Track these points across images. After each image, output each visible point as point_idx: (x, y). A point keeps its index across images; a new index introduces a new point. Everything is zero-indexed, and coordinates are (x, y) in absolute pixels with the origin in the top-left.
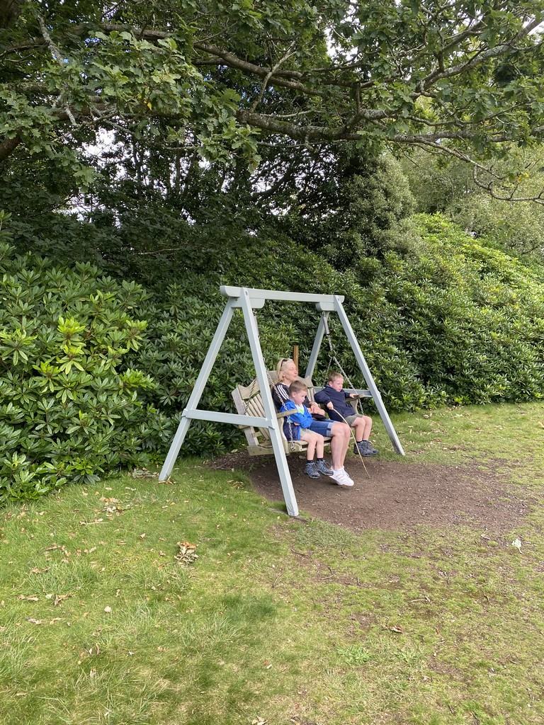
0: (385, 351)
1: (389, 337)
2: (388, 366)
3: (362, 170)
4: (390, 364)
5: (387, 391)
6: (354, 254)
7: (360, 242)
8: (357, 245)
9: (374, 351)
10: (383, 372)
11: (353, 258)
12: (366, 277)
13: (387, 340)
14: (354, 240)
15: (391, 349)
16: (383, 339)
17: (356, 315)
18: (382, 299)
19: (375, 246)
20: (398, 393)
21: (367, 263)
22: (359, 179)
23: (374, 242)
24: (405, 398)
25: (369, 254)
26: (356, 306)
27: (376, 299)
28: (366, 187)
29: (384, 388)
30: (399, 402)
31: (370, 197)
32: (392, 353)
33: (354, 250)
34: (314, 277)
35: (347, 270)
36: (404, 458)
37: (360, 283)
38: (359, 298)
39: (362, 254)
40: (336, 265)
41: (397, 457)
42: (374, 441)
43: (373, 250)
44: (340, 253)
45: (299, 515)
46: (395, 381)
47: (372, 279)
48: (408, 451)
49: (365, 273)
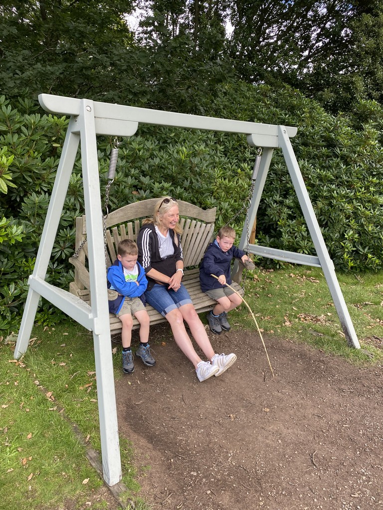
0: (369, 202)
1: (376, 185)
2: (369, 219)
3: (373, 9)
4: (374, 217)
5: (364, 248)
6: (353, 98)
7: (360, 85)
8: (356, 89)
9: (354, 201)
10: (362, 225)
11: (351, 102)
12: (361, 118)
13: (372, 189)
14: (353, 83)
15: (376, 199)
16: (367, 188)
17: (339, 159)
18: (375, 143)
19: (378, 90)
20: (377, 251)
21: (365, 106)
22: (368, 19)
23: (378, 84)
25: (370, 97)
26: (341, 150)
27: (365, 142)
28: (374, 26)
29: (361, 244)
30: (377, 261)
31: (376, 35)
32: (377, 203)
33: (352, 94)
34: (303, 120)
35: (341, 113)
36: (357, 353)
37: (353, 126)
38: (346, 141)
39: (362, 98)
40: (333, 109)
41: (348, 350)
42: (329, 314)
43: (374, 94)
44: (337, 98)
45: (120, 481)
46: (376, 237)
47: (367, 122)
48: (369, 338)
49: (361, 116)
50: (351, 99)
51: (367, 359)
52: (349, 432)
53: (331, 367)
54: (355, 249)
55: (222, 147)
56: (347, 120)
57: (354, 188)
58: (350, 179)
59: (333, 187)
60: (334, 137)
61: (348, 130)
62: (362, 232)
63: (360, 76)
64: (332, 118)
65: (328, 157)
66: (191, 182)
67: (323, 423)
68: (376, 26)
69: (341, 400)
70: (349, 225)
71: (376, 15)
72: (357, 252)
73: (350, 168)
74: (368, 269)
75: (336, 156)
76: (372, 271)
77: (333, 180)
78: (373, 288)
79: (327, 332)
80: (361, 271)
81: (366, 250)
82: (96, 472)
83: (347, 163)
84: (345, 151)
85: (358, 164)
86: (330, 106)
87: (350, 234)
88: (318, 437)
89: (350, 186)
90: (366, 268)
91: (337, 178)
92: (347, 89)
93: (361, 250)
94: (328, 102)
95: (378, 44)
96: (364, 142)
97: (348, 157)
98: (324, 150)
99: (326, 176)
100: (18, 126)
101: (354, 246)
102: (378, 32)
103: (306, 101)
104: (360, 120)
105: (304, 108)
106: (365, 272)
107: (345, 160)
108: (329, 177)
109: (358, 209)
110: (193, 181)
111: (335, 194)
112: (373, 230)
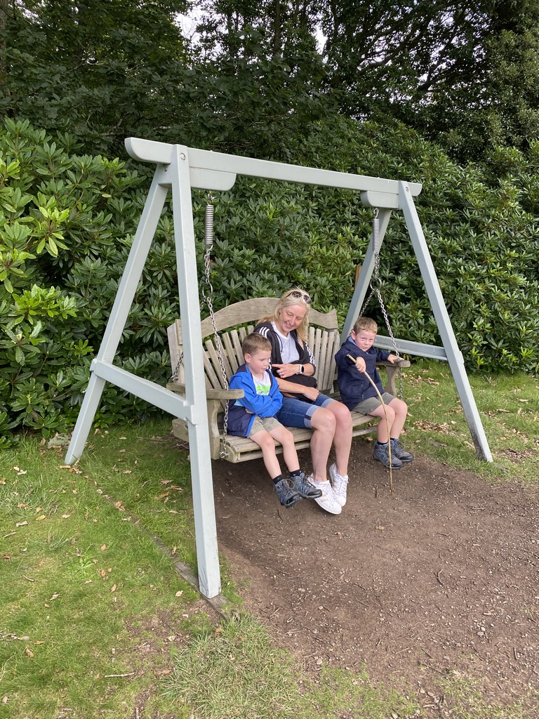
0: (505, 282)
1: (514, 260)
2: (505, 305)
3: (516, 23)
4: (510, 301)
5: (497, 342)
6: (487, 143)
7: (497, 127)
8: (492, 131)
9: (487, 280)
10: (496, 312)
11: (484, 149)
12: (497, 171)
13: (509, 265)
14: (487, 122)
15: (515, 279)
16: (503, 264)
17: (468, 225)
18: (514, 204)
19: (520, 133)
20: (515, 345)
21: (502, 154)
22: (509, 37)
23: (519, 126)
24: (524, 353)
25: (509, 142)
26: (471, 213)
27: (502, 204)
28: (517, 47)
29: (494, 336)
30: (514, 359)
31: (520, 60)
32: (515, 284)
33: (486, 138)
34: (421, 172)
35: (471, 163)
36: (488, 467)
37: (487, 181)
38: (477, 201)
39: (499, 143)
40: (460, 157)
41: (477, 463)
42: (453, 422)
43: (515, 138)
44: (466, 142)
45: (219, 594)
46: (513, 328)
47: (505, 177)
48: (503, 451)
49: (497, 168)
50: (485, 144)
51: (501, 474)
52: (480, 552)
53: (457, 483)
54: (485, 343)
55: (314, 204)
56: (479, 173)
57: (486, 264)
58: (482, 252)
59: (460, 261)
60: (461, 195)
61: (480, 187)
62: (495, 321)
63: (497, 113)
64: (459, 170)
65: (453, 221)
66: (279, 250)
67: (449, 541)
68: (520, 47)
69: (469, 519)
70: (479, 312)
71: (521, 32)
72: (488, 346)
73: (482, 236)
74: (502, 369)
75: (465, 220)
76: (508, 372)
77: (460, 252)
78: (508, 393)
79: (451, 442)
80: (493, 371)
81: (500, 344)
82: (189, 584)
83: (478, 231)
84: (476, 213)
85: (492, 232)
86: (456, 152)
87: (480, 323)
88: (444, 555)
89: (481, 260)
90: (499, 367)
91: (465, 249)
92: (480, 131)
93: (494, 344)
94: (453, 147)
95: (522, 72)
96: (500, 203)
97: (479, 222)
98: (449, 212)
99: (451, 246)
100: (63, 169)
101: (485, 339)
102: (522, 56)
103: (424, 144)
104: (495, 173)
105: (423, 155)
106: (498, 373)
107: (477, 226)
108: (455, 248)
109: (491, 290)
110: (282, 248)
111: (462, 271)
112: (510, 318)
